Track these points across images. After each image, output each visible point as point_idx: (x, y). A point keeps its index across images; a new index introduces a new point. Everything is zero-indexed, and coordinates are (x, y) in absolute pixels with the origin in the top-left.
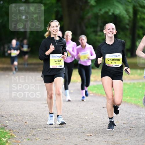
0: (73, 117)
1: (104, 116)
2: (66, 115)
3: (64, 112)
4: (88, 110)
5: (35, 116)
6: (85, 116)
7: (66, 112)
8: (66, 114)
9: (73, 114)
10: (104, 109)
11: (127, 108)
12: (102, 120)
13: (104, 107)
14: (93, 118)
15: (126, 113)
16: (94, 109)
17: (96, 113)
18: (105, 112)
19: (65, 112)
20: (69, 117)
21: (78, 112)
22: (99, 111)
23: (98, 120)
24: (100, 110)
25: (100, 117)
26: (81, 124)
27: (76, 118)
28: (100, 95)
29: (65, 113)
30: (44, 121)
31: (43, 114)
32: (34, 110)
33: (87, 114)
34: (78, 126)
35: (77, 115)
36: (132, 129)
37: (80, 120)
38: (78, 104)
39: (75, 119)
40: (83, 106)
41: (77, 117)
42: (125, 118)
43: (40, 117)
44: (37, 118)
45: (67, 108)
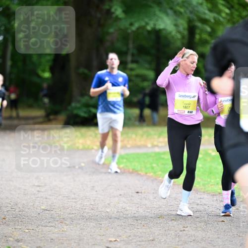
0: (85, 209)
1: (138, 207)
2: (73, 206)
3: (69, 200)
4: (110, 197)
5: (19, 208)
6: (106, 207)
7: (74, 200)
8: (74, 204)
9: (85, 204)
10: (139, 195)
11: (178, 194)
12: (135, 213)
13: (138, 192)
14: (120, 211)
15: (176, 203)
16: (121, 195)
17: (124, 202)
18: (139, 200)
19: (72, 200)
20: (78, 208)
21: (94, 200)
22: (129, 199)
23: (128, 215)
24: (132, 196)
25: (131, 208)
26: (98, 221)
27: (90, 211)
28: (131, 170)
29: (71, 202)
30: (35, 215)
31: (33, 205)
32: (18, 197)
33: (108, 204)
34: (94, 224)
35: (91, 206)
36: (186, 229)
37: (97, 214)
38: (93, 187)
39: (89, 213)
40: (103, 190)
41: (92, 209)
42: (173, 210)
43: (29, 209)
44: (23, 211)
45: (74, 194)
